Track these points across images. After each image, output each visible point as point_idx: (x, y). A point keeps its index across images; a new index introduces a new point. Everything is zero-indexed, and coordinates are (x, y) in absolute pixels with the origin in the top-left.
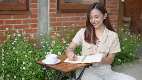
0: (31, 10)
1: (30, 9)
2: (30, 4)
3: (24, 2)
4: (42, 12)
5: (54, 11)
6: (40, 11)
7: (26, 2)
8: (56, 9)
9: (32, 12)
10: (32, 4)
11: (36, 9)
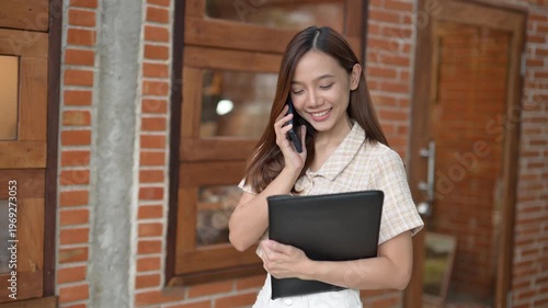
0: (62, 290)
1: (59, 288)
2: (59, 267)
3: (33, 265)
4: (105, 293)
5: (154, 281)
6: (98, 290)
7: (41, 267)
8: (161, 272)
9: (63, 297)
10: (65, 266)
11: (83, 283)
